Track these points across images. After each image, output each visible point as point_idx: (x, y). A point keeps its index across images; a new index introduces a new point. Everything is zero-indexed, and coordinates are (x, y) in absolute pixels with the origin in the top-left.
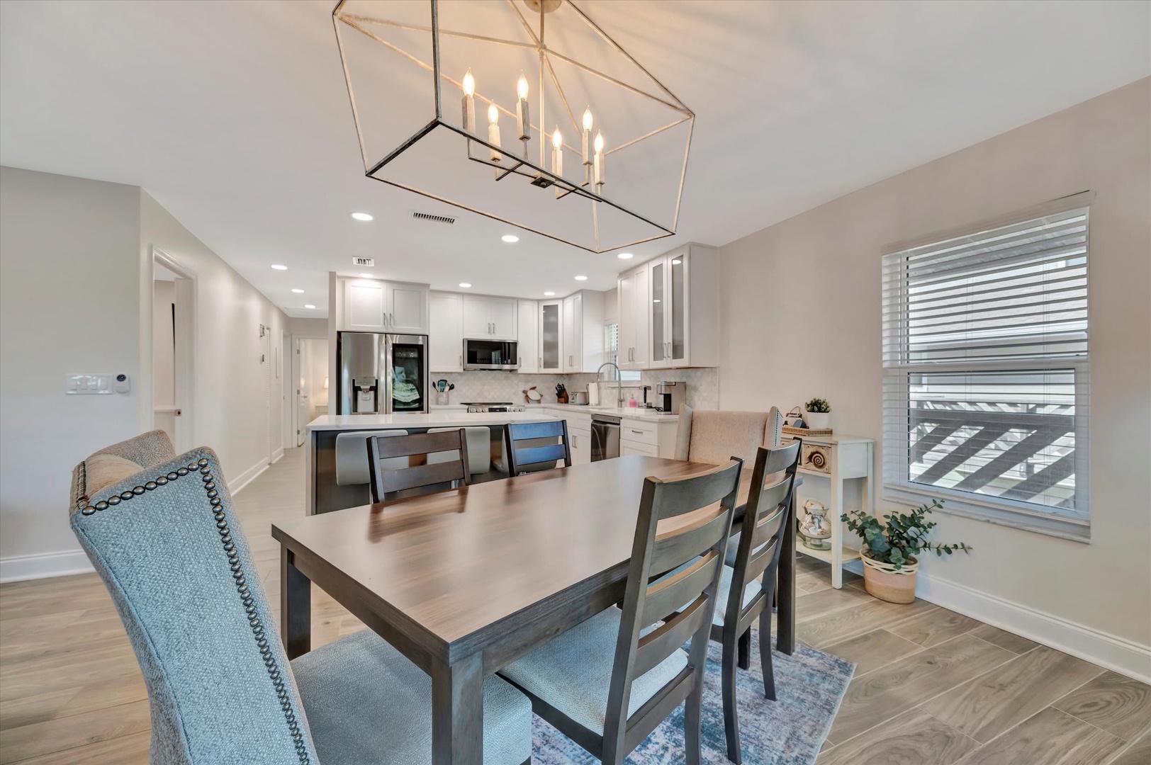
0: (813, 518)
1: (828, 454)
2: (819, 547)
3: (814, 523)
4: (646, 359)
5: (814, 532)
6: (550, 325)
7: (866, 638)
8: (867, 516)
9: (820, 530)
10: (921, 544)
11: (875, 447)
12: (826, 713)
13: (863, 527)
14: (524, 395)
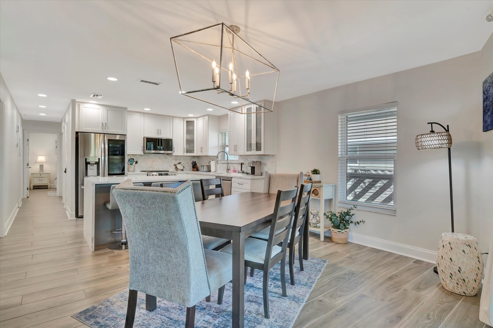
0: (314, 216)
1: (319, 190)
2: (316, 227)
3: (314, 218)
4: (243, 150)
5: (314, 221)
6: (190, 131)
7: (331, 254)
8: (332, 212)
9: (316, 220)
10: (350, 222)
11: (335, 187)
12: (319, 272)
13: (331, 217)
14: (174, 167)
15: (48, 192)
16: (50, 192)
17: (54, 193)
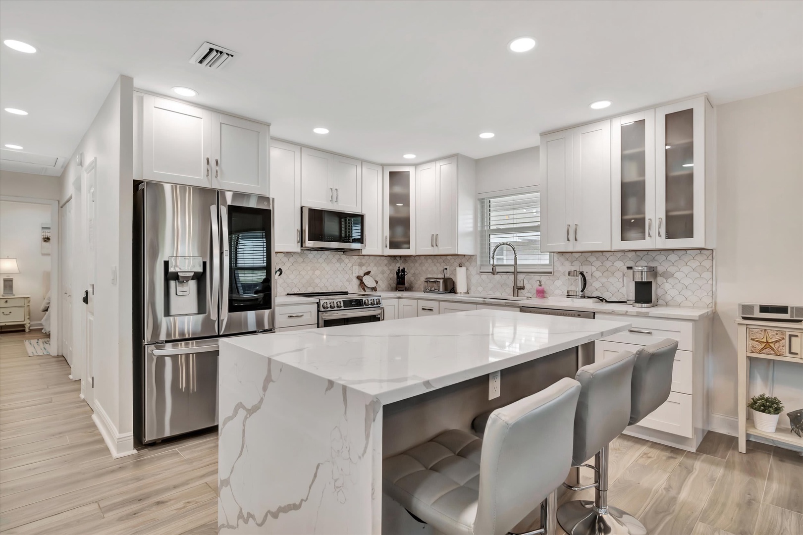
14: (357, 282)
15: (27, 343)
16: (32, 341)
17: (41, 345)
